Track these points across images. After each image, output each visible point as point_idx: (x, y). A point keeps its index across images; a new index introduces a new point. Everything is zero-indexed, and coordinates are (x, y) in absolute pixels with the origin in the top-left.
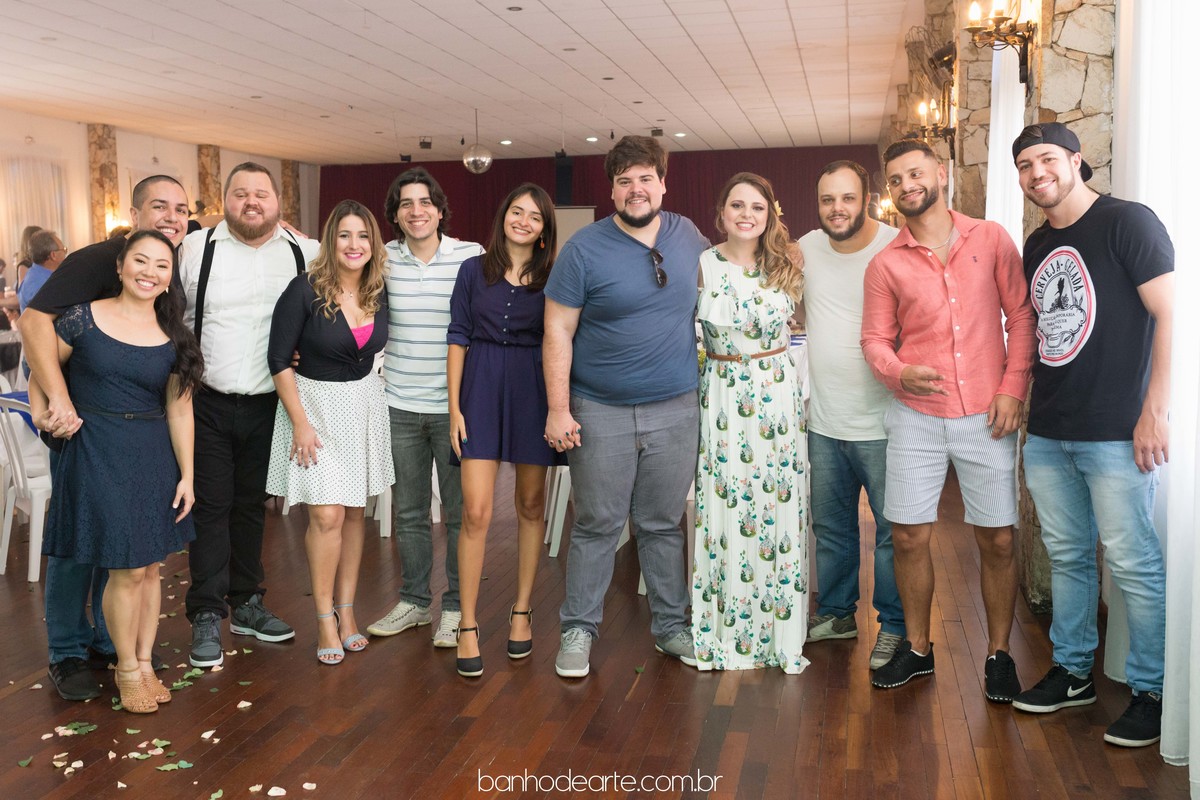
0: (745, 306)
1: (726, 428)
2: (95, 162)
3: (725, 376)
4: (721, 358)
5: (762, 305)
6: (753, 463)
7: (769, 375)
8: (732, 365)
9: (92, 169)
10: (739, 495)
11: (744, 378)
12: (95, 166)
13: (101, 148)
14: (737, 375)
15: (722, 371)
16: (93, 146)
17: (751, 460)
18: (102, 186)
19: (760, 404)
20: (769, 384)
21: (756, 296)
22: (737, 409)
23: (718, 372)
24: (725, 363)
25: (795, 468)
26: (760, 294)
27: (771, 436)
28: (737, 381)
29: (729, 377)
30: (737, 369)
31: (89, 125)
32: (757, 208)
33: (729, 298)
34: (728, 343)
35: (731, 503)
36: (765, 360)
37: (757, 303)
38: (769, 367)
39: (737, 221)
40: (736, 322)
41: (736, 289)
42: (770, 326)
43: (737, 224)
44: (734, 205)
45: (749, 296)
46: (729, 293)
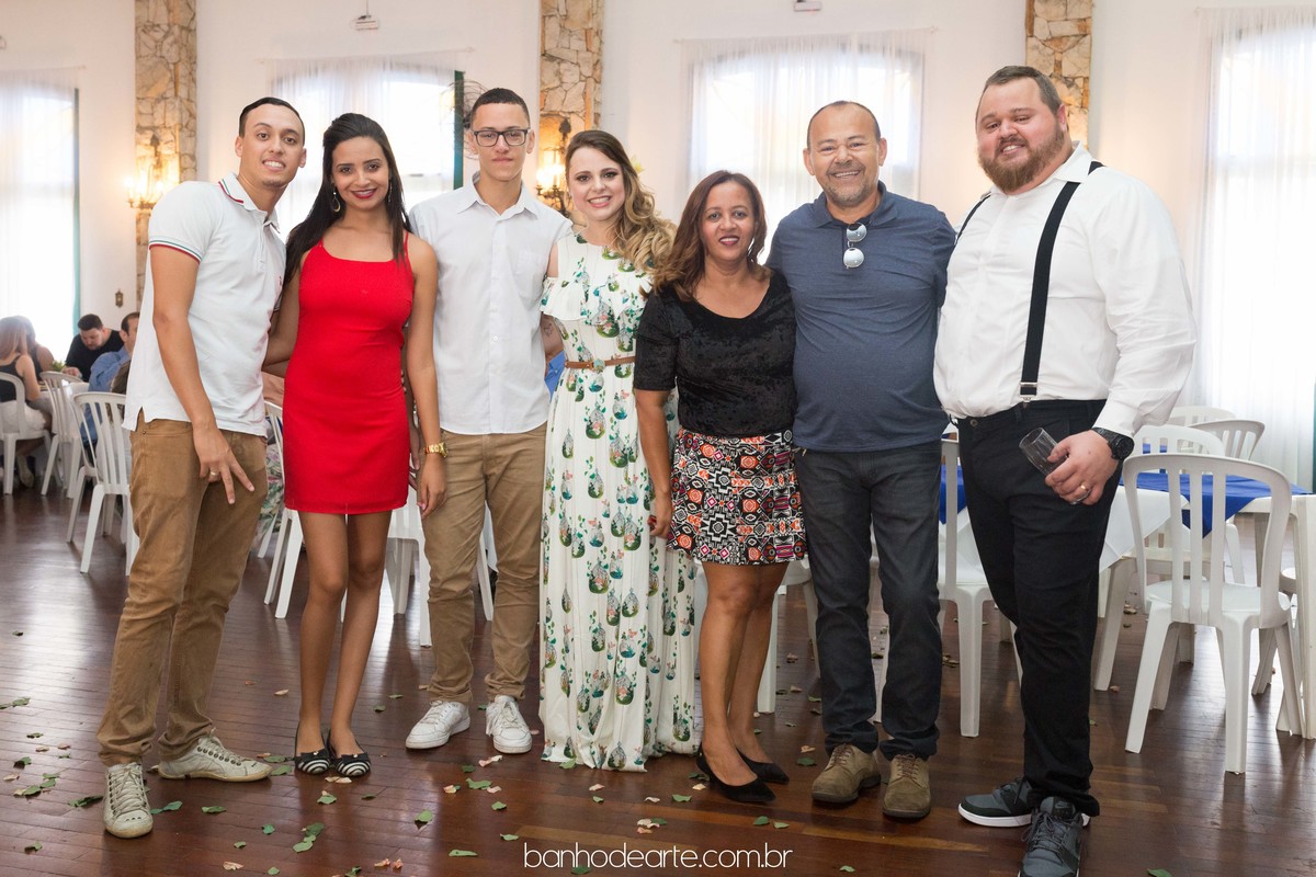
0: (597, 295)
1: (571, 455)
3: (573, 389)
4: (573, 366)
5: (617, 292)
6: (603, 498)
7: (626, 384)
8: (581, 373)
10: (587, 540)
11: (596, 388)
14: (586, 385)
15: (572, 382)
17: (601, 493)
19: (611, 420)
20: (625, 395)
21: (612, 281)
22: (584, 429)
23: (567, 384)
24: (576, 372)
25: (647, 506)
26: (617, 278)
27: (623, 463)
28: (587, 392)
29: (577, 389)
30: (588, 377)
32: (608, 174)
33: (580, 285)
34: (578, 345)
35: (576, 551)
36: (624, 367)
37: (611, 289)
38: (628, 373)
39: (589, 198)
40: (582, 314)
41: (591, 276)
42: (629, 320)
43: (589, 201)
44: (579, 179)
45: (604, 281)
46: (581, 280)
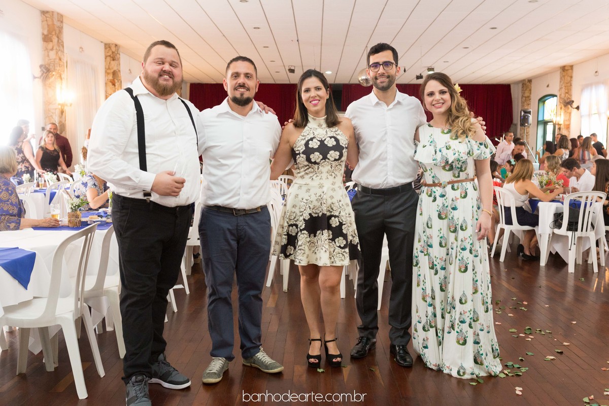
0: (440, 151)
1: (431, 227)
2: (109, 69)
3: (430, 196)
4: (429, 185)
5: (450, 150)
6: (447, 247)
7: (457, 193)
8: (434, 189)
9: (107, 73)
11: (443, 196)
12: (108, 71)
13: (113, 60)
14: (438, 194)
15: (429, 193)
16: (108, 59)
17: (446, 245)
18: (114, 84)
19: (451, 211)
20: (457, 199)
21: (447, 145)
22: (437, 215)
23: (427, 193)
24: (431, 188)
25: (471, 252)
26: (450, 143)
27: (455, 231)
28: (438, 198)
29: (433, 196)
30: (438, 191)
31: (106, 44)
32: (442, 92)
33: (432, 147)
34: (433, 175)
36: (456, 185)
37: (447, 149)
38: (458, 188)
39: (433, 103)
40: (433, 160)
41: (437, 142)
42: (458, 163)
43: (433, 105)
44: (428, 95)
45: (443, 145)
46: (432, 144)
